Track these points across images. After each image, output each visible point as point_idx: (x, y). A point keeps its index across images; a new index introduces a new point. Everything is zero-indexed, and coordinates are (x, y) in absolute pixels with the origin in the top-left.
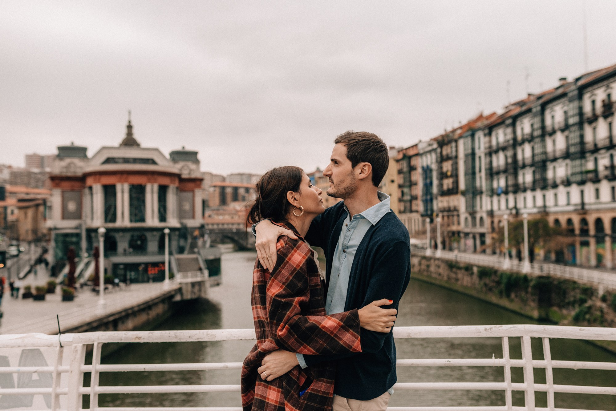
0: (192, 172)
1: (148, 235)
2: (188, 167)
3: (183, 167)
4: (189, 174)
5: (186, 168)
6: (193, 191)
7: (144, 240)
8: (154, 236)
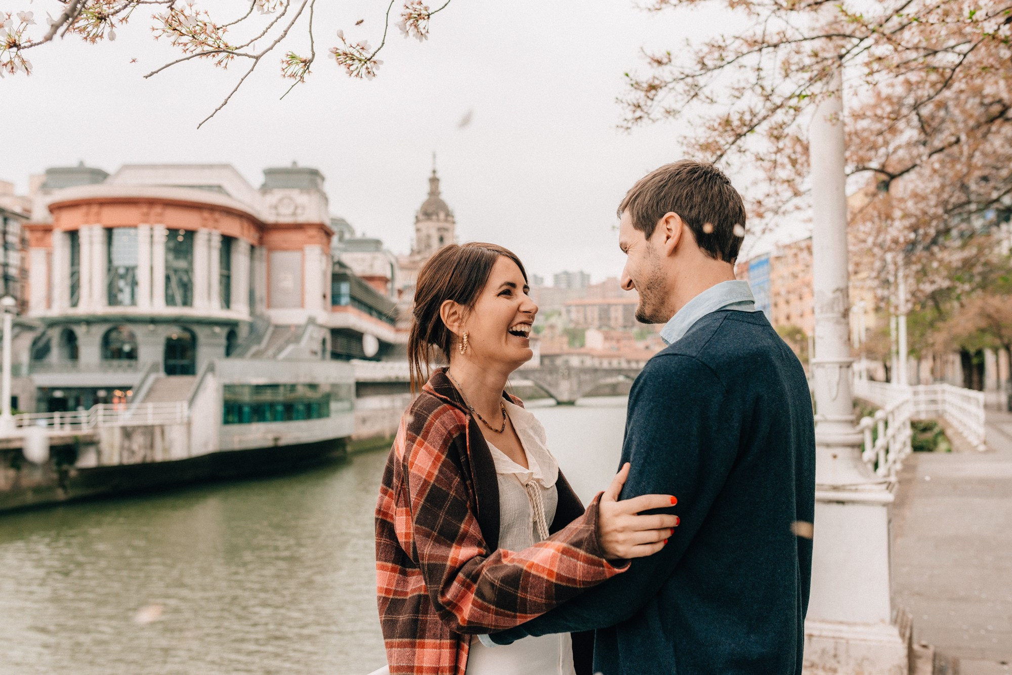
0: (299, 211)
1: (202, 333)
2: (291, 199)
3: (281, 200)
4: (294, 214)
5: (286, 201)
6: (301, 249)
7: (192, 343)
8: (214, 335)
